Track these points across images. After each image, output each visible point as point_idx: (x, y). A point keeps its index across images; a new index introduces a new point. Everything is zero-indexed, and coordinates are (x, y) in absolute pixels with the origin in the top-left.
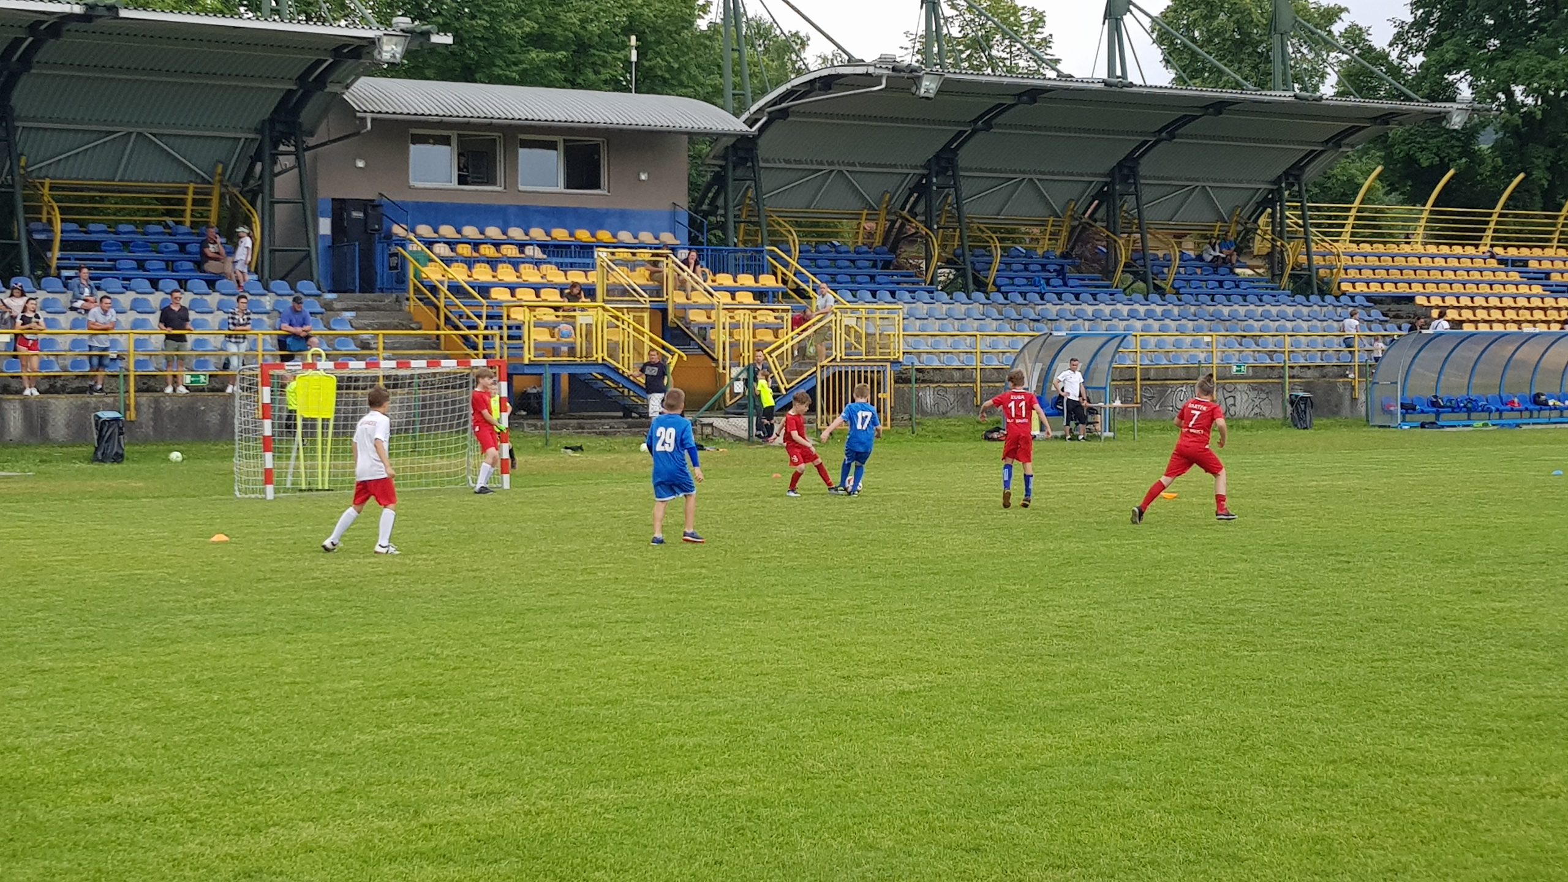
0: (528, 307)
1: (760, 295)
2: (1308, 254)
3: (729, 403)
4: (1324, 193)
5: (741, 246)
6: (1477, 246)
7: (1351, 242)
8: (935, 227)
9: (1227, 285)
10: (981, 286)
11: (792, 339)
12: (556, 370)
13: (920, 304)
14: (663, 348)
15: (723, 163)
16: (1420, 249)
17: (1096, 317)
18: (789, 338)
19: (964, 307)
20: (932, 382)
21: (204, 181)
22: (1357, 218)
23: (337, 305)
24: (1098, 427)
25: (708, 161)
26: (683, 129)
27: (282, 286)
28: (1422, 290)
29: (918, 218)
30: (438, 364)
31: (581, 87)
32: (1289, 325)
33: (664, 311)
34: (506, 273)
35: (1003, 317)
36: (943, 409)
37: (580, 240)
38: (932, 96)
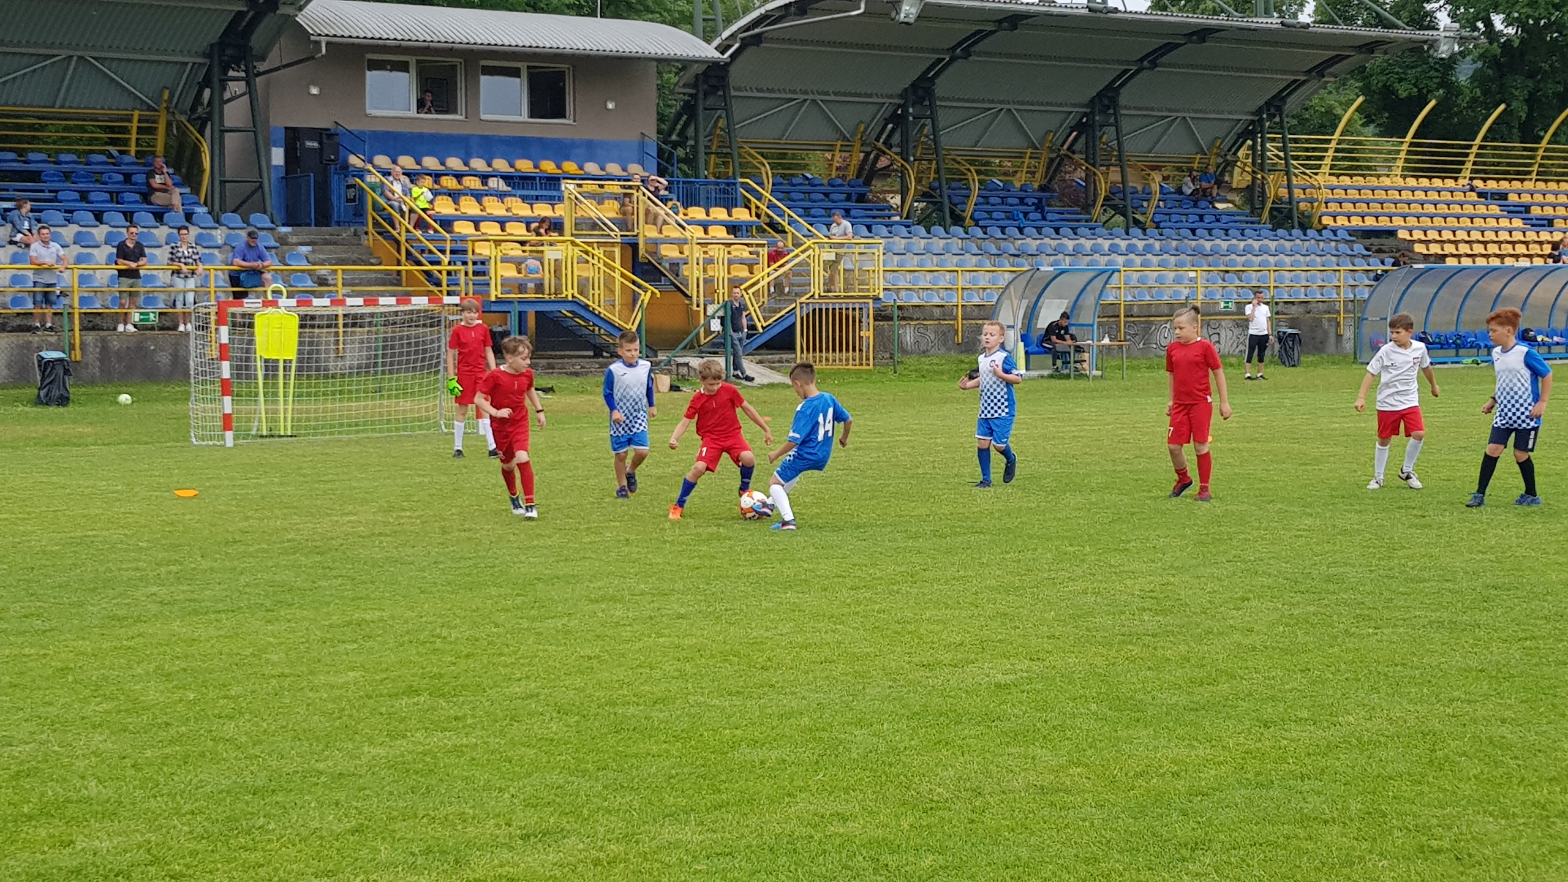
0: (495, 241)
1: (734, 229)
2: (1289, 187)
3: (703, 341)
4: (1303, 125)
5: (712, 178)
6: (1456, 179)
7: (1330, 174)
8: (912, 159)
9: (1207, 218)
10: (958, 220)
11: (769, 274)
12: (523, 308)
13: (897, 239)
14: (634, 283)
15: (693, 91)
16: (1400, 182)
17: (1077, 252)
18: (765, 275)
19: (942, 242)
20: (912, 319)
21: (150, 108)
22: (1337, 150)
23: (293, 239)
24: (1085, 365)
25: (678, 89)
26: (653, 55)
27: (235, 219)
28: (1403, 224)
29: (894, 149)
30: (408, 302)
31: (544, 11)
32: (1272, 259)
33: (635, 246)
34: (470, 207)
35: (982, 252)
36: (923, 347)
37: (545, 172)
38: (912, 21)
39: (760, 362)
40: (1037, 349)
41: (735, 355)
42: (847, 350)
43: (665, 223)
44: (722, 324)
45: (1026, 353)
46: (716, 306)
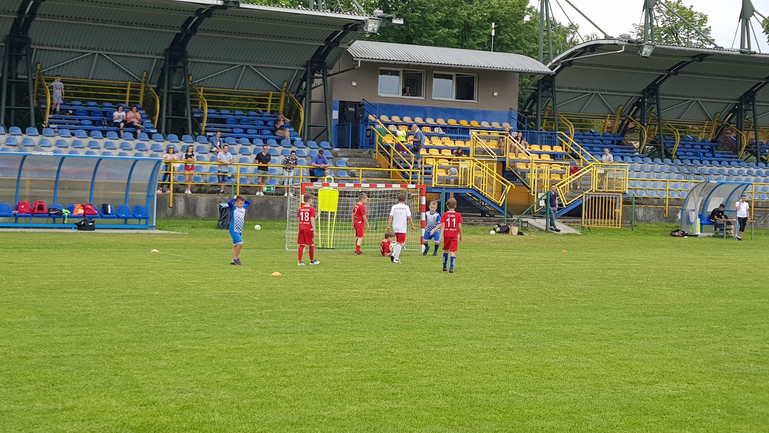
0: (435, 158)
1: (554, 156)
3: (535, 211)
5: (545, 131)
8: (646, 124)
10: (668, 155)
11: (570, 179)
13: (636, 164)
14: (503, 181)
15: (537, 88)
17: (730, 174)
18: (568, 179)
19: (660, 166)
20: (642, 204)
21: (277, 90)
23: (340, 154)
24: (732, 231)
25: (529, 87)
26: (517, 70)
27: (314, 144)
29: (637, 119)
30: (391, 186)
31: (465, 48)
33: (504, 163)
35: (680, 172)
36: (648, 219)
37: (462, 125)
38: (648, 56)
39: (564, 222)
40: (707, 222)
41: (551, 218)
42: (608, 218)
43: (519, 152)
44: (546, 202)
45: (701, 224)
46: (543, 194)
